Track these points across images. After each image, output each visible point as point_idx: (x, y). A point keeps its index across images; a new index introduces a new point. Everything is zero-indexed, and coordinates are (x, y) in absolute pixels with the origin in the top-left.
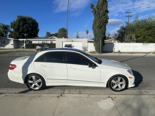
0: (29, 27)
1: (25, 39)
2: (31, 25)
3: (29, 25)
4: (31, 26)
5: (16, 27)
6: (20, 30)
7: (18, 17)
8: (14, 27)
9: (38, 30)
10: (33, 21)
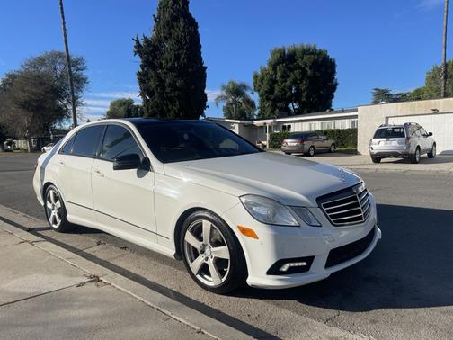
0: (301, 80)
1: (271, 121)
2: (309, 72)
3: (304, 73)
4: (309, 77)
5: (265, 87)
6: (276, 92)
7: (273, 53)
8: (260, 86)
9: (334, 88)
10: (316, 57)
